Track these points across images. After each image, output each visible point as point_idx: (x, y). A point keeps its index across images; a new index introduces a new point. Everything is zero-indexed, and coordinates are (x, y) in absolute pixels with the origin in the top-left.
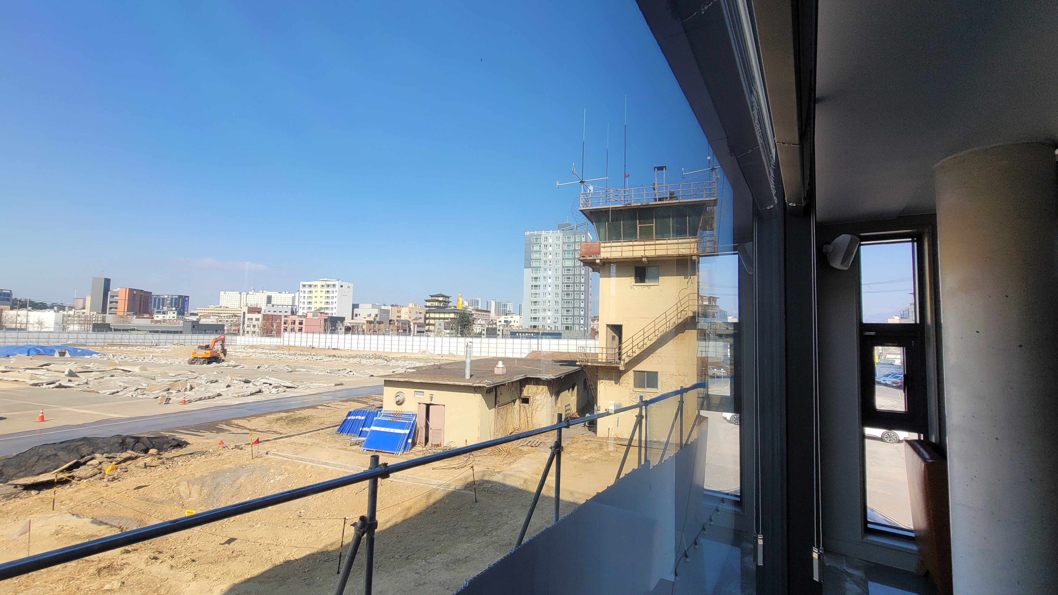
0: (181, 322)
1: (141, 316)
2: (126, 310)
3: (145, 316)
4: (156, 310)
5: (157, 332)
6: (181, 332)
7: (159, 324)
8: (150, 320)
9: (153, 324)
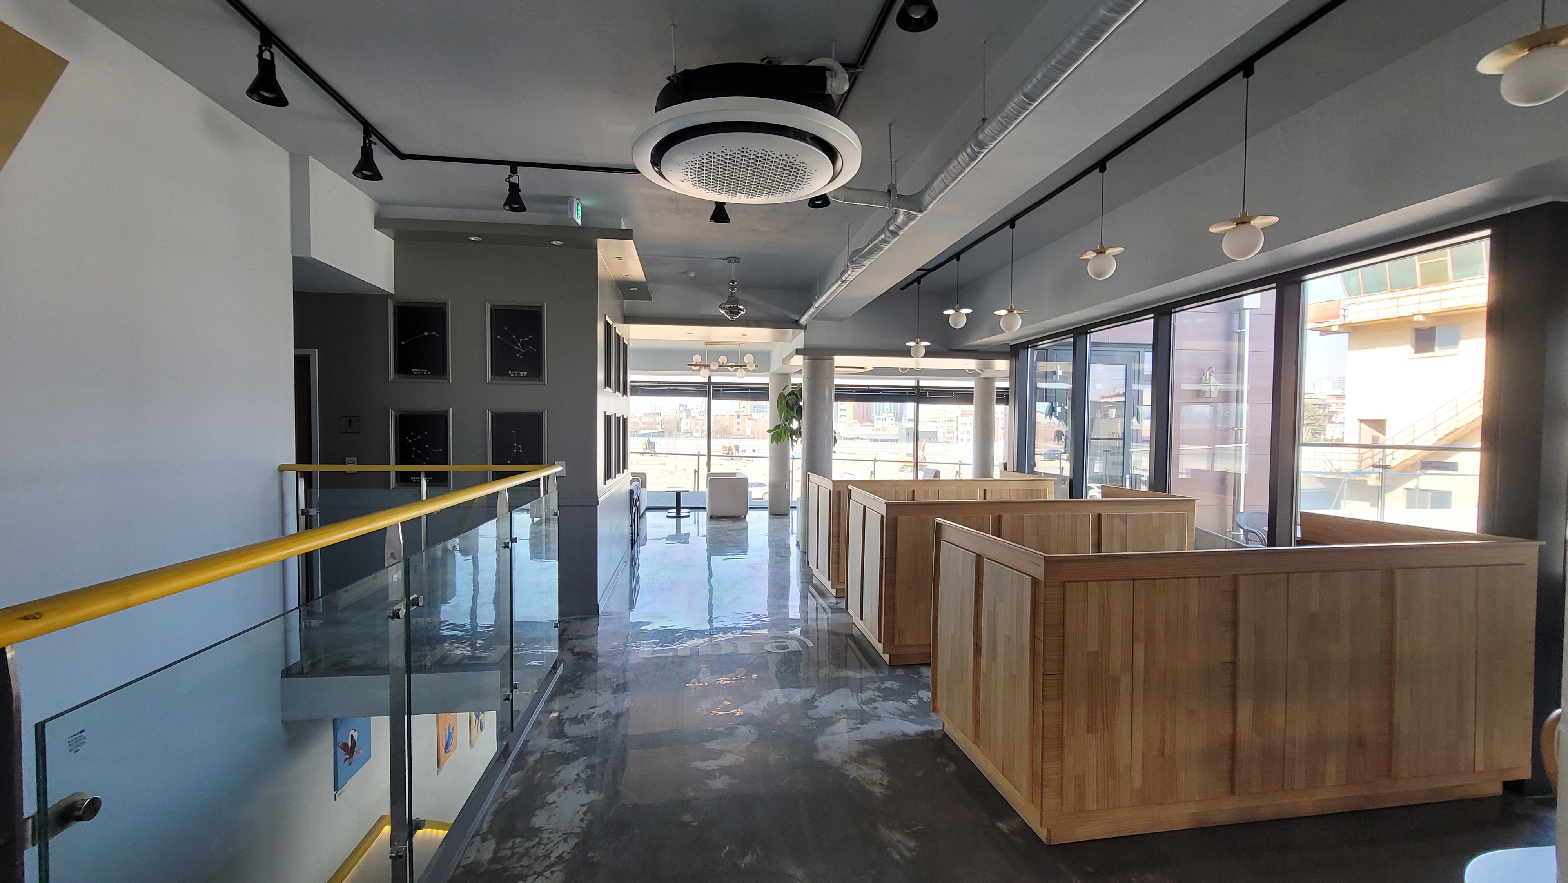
0: (897, 429)
1: (865, 424)
2: (852, 418)
3: (868, 424)
4: (876, 417)
5: (876, 440)
6: (897, 441)
7: (879, 432)
8: (871, 428)
9: (874, 432)
